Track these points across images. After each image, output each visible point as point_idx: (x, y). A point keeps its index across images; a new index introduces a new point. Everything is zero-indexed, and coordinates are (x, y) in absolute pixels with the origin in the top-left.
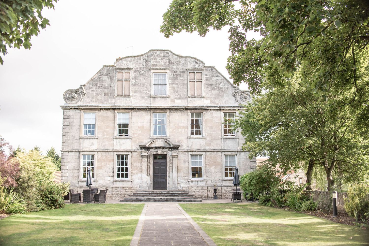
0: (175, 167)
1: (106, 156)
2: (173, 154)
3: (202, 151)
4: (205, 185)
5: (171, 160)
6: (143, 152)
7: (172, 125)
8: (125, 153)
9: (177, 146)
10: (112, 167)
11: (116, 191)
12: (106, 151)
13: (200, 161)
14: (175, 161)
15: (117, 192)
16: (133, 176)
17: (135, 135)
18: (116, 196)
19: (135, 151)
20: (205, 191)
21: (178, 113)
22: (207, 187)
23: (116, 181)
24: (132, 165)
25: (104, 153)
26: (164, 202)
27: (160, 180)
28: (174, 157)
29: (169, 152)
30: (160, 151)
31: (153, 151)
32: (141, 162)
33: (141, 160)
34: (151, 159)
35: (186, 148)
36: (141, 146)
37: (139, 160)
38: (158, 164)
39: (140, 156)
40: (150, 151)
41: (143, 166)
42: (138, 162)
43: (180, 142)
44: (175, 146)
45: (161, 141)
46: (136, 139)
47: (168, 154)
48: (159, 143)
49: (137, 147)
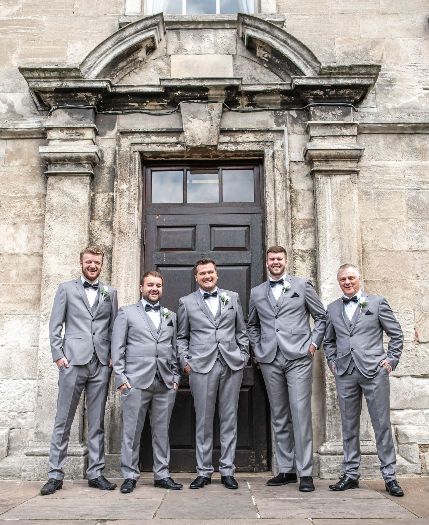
2: (325, 145)
5: (305, 201)
6: (52, 134)
9: (349, 70)
28: (329, 173)
29: (282, 131)
30: (208, 124)
31: (142, 127)
32: (34, 215)
33: (35, 203)
34: (127, 193)
35: (423, 105)
36: (36, 74)
37: (19, 204)
38: (189, 237)
39: (28, 168)
40: (116, 128)
41: (46, 254)
42: (12, 214)
43: (371, 53)
44: (339, 74)
45: (211, 51)
46: (9, 36)
47: (271, 152)
48: (195, 66)
49: (11, 97)
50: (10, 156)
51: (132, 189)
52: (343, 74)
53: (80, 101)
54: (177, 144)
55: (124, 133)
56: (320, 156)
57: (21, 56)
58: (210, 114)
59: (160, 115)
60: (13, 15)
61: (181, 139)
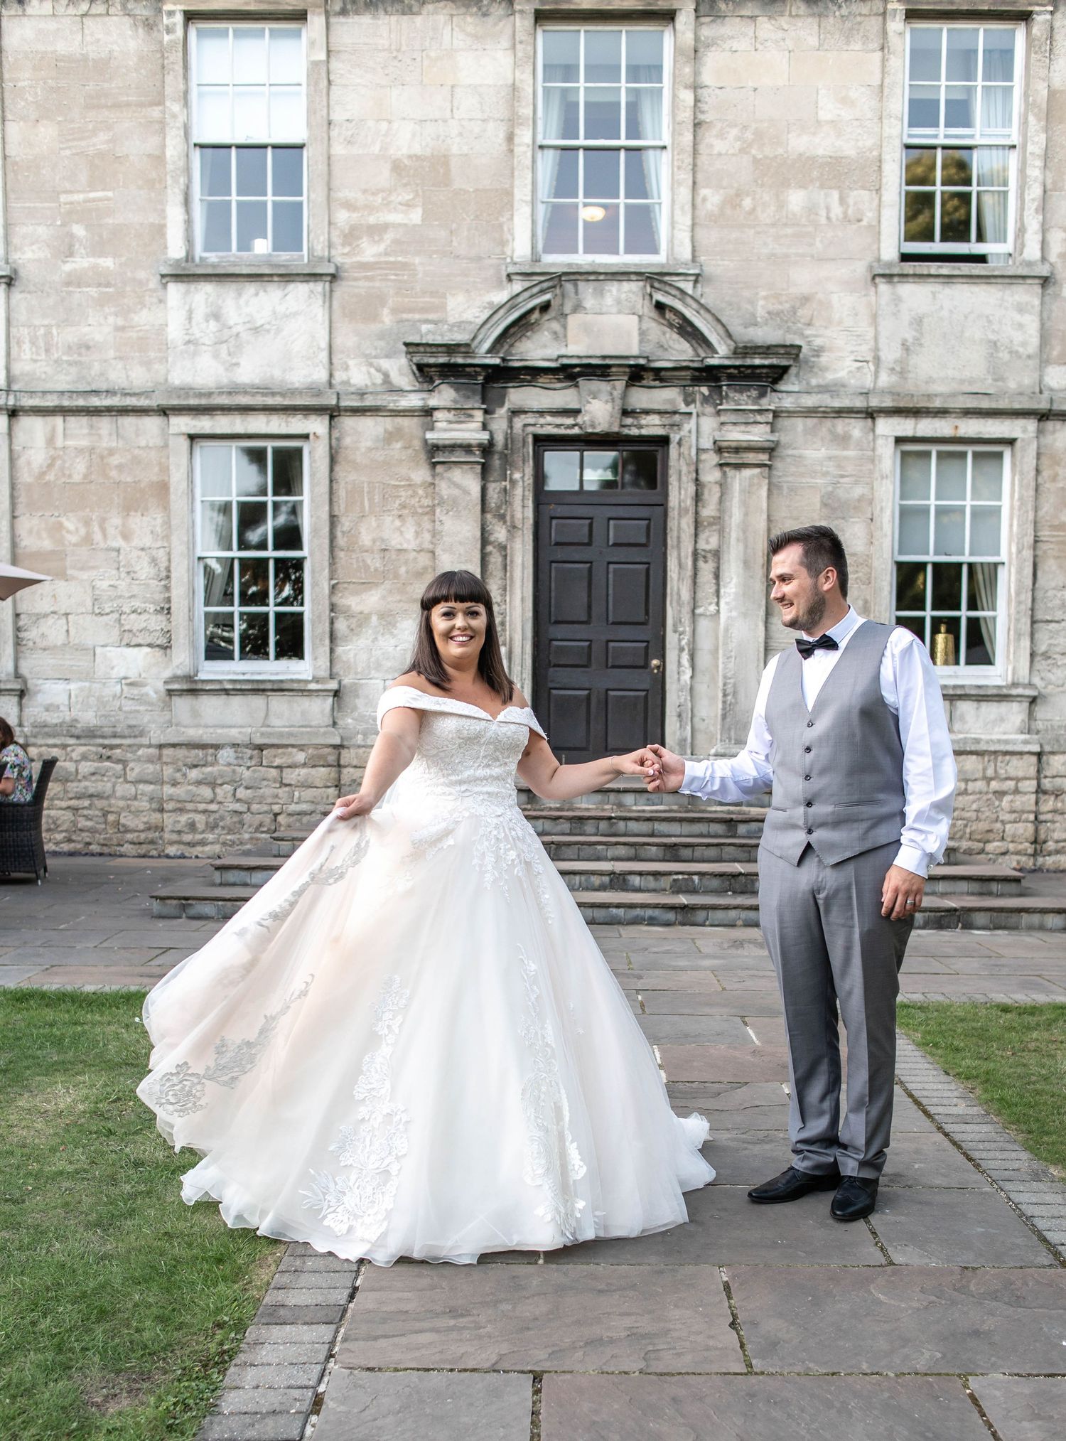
0: (746, 564)
1: (92, 450)
2: (736, 435)
3: (1003, 404)
4: (1018, 740)
5: (712, 496)
6: (438, 415)
7: (719, 146)
8: (276, 424)
9: (767, 350)
10: (154, 561)
11: (199, 783)
12: (96, 402)
13: (976, 513)
14: (744, 504)
15: (206, 792)
16: (346, 639)
17: (370, 251)
18: (192, 826)
19: (369, 402)
20: (1017, 791)
21: (784, 21)
22: (1039, 755)
23: (193, 692)
24: (341, 541)
25: (72, 420)
26: (652, 922)
27: (599, 679)
28: (738, 466)
29: (690, 414)
30: (609, 407)
31: (536, 405)
32: (421, 507)
33: (421, 492)
34: (521, 483)
35: (852, 381)
36: (422, 349)
37: (403, 493)
38: (586, 530)
39: (410, 451)
40: (507, 406)
41: (438, 551)
42: (396, 505)
43: (800, 313)
44: (755, 353)
45: (614, 310)
46: (377, 284)
47: (678, 437)
48: (595, 329)
49: (385, 364)
50: (390, 437)
51: (526, 478)
52: (759, 354)
53: (469, 376)
54: (574, 425)
55: (515, 413)
56: (729, 447)
57: (395, 311)
58: (611, 394)
59: (555, 389)
60: (380, 255)
61: (580, 420)
